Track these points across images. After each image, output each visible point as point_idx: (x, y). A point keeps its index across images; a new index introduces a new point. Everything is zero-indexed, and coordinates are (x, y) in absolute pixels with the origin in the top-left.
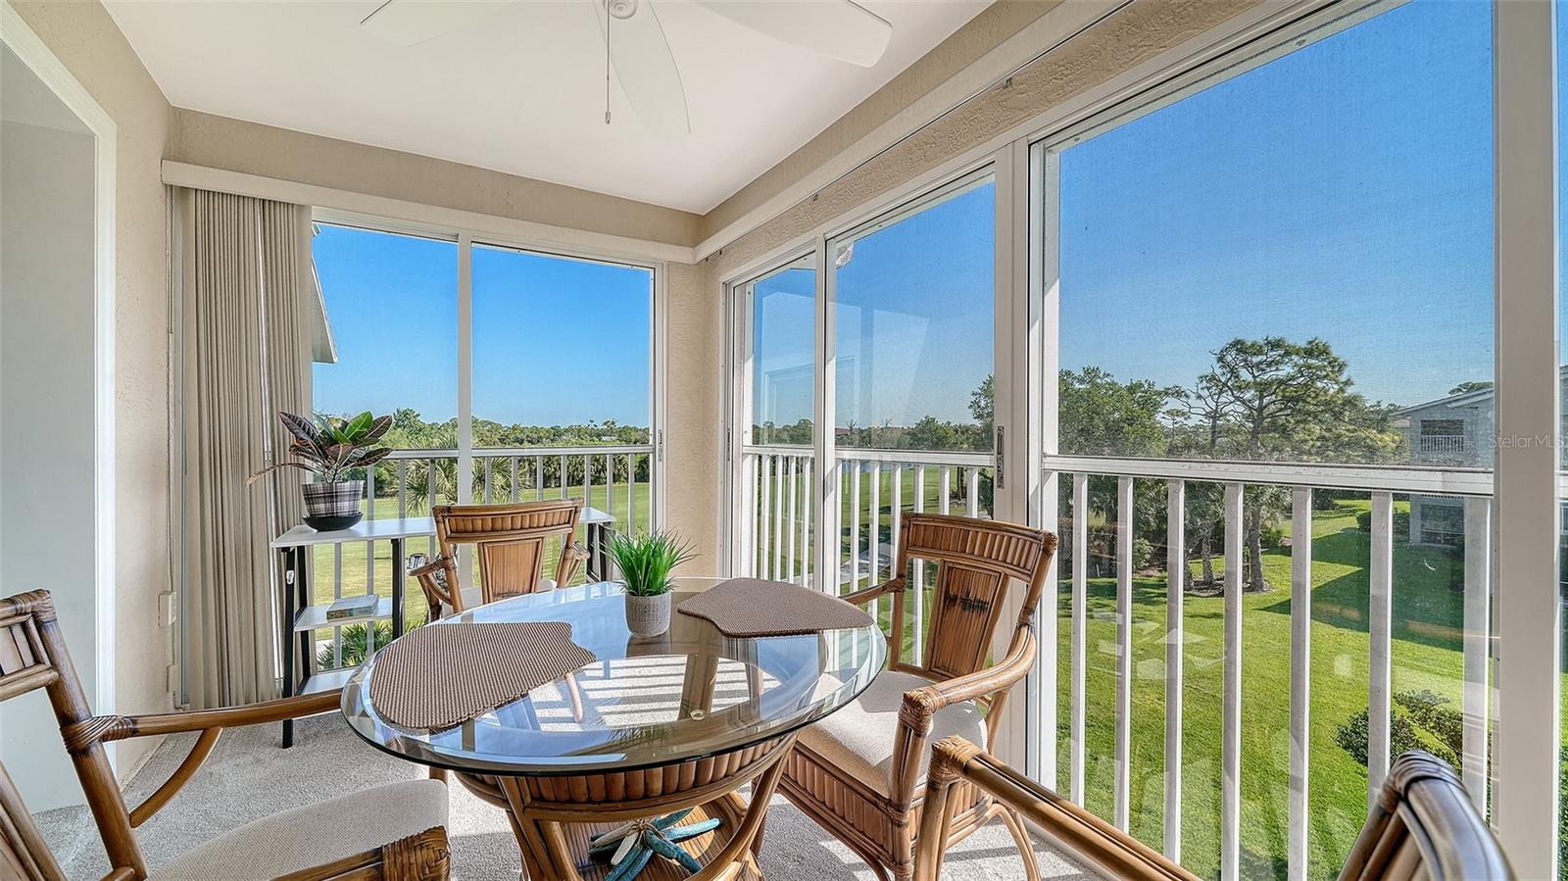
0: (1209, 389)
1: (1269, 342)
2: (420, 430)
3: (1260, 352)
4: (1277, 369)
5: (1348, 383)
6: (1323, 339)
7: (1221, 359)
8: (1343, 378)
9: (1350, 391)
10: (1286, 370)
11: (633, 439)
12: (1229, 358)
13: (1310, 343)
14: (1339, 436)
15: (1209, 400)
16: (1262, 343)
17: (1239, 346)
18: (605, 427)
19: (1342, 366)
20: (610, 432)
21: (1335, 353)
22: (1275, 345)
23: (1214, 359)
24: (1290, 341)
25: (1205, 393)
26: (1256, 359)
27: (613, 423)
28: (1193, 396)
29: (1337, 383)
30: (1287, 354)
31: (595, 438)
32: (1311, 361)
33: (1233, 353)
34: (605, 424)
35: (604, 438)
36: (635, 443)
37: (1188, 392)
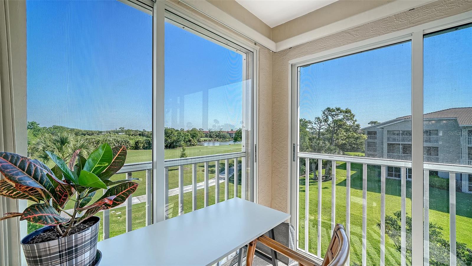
0: (318, 121)
1: (337, 109)
2: (39, 130)
3: (334, 111)
4: (338, 116)
5: (356, 121)
6: (349, 108)
7: (324, 113)
8: (354, 119)
9: (356, 123)
10: (341, 117)
11: (131, 134)
12: (326, 113)
13: (346, 109)
14: (349, 135)
15: (318, 124)
16: (335, 109)
17: (329, 109)
18: (120, 130)
19: (354, 116)
20: (122, 131)
21: (352, 112)
22: (338, 109)
23: (322, 113)
24: (342, 109)
25: (317, 122)
26: (333, 113)
27: (123, 128)
28: (314, 123)
29: (353, 121)
30: (341, 112)
31: (116, 133)
32: (346, 114)
33: (327, 111)
34: (120, 128)
35: (119, 134)
36: (132, 135)
37: (313, 122)
